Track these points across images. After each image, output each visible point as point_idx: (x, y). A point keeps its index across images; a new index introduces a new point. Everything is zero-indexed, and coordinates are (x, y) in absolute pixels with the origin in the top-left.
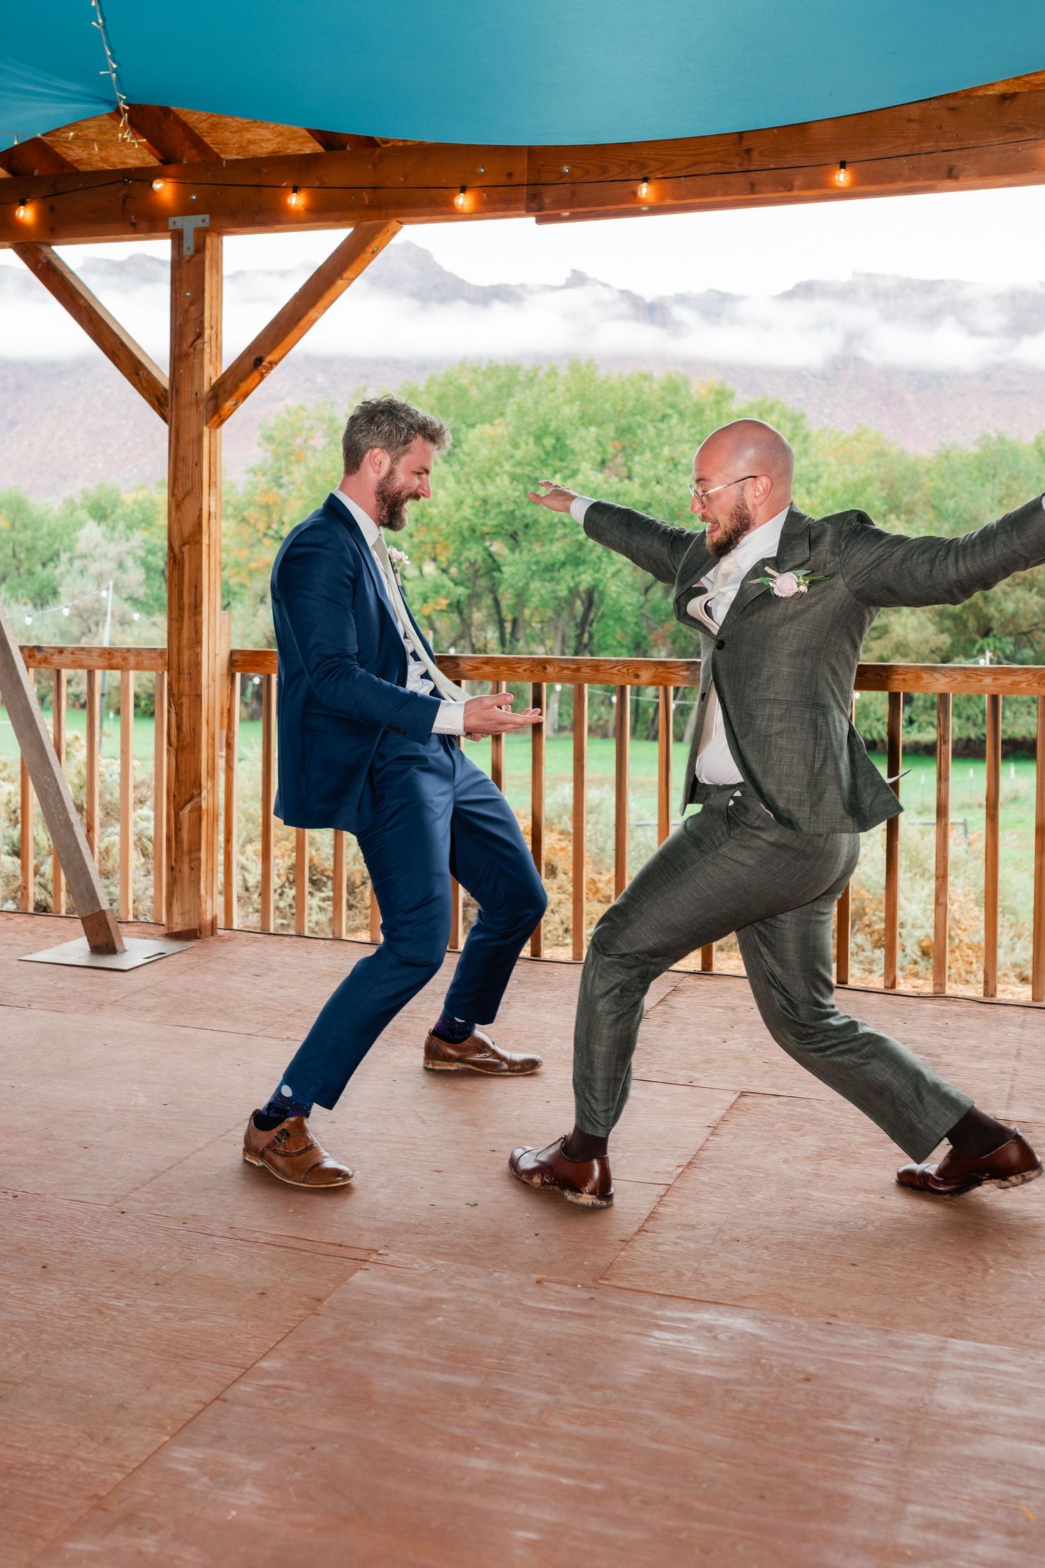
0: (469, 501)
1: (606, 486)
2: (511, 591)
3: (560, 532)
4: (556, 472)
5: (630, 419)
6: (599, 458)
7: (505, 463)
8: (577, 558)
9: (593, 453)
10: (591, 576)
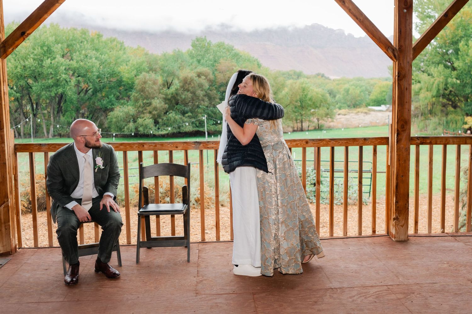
0: (19, 66)
1: (65, 62)
2: (35, 94)
3: (51, 76)
4: (48, 58)
5: (71, 42)
6: (62, 54)
7: (31, 55)
8: (57, 84)
9: (60, 52)
10: (62, 89)
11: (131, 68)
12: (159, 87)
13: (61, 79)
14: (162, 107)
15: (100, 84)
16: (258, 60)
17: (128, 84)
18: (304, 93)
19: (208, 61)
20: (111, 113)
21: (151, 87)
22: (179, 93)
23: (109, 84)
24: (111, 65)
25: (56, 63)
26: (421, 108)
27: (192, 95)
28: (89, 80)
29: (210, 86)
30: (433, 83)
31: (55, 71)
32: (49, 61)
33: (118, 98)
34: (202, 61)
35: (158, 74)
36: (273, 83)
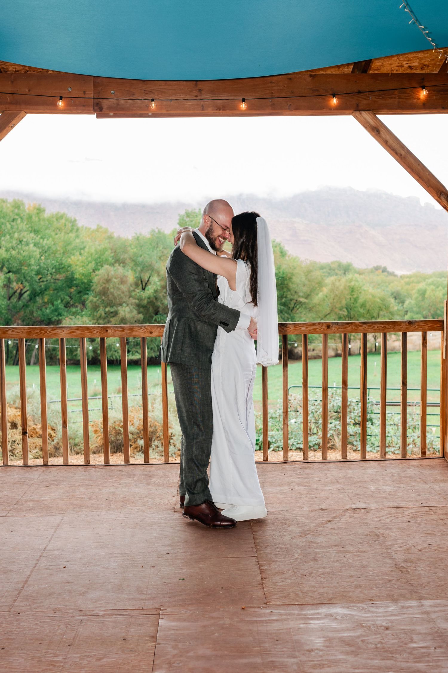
11: (86, 259)
12: (129, 287)
14: (134, 317)
15: (41, 283)
16: (282, 245)
17: (83, 283)
18: (354, 295)
21: (118, 288)
22: (160, 297)
23: (54, 283)
24: (57, 255)
28: (24, 277)
33: (67, 305)
35: (128, 267)
36: (304, 279)
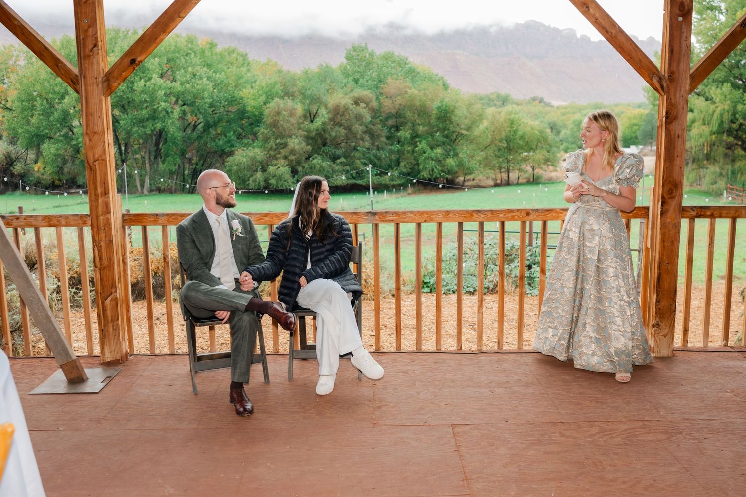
1: (165, 85)
2: (124, 131)
3: (145, 105)
4: (141, 78)
6: (160, 72)
8: (153, 117)
9: (158, 70)
10: (161, 124)
11: (257, 92)
12: (298, 120)
13: (160, 108)
14: (303, 149)
15: (214, 115)
16: (444, 78)
17: (255, 116)
18: (513, 127)
19: (369, 81)
20: (230, 159)
21: (287, 120)
22: (328, 129)
23: (227, 115)
24: (230, 88)
25: (153, 86)
26: (693, 151)
27: (345, 131)
29: (373, 117)
30: (714, 112)
31: (152, 98)
32: (142, 82)
33: (239, 137)
34: (361, 81)
35: (298, 100)
36: (465, 112)
